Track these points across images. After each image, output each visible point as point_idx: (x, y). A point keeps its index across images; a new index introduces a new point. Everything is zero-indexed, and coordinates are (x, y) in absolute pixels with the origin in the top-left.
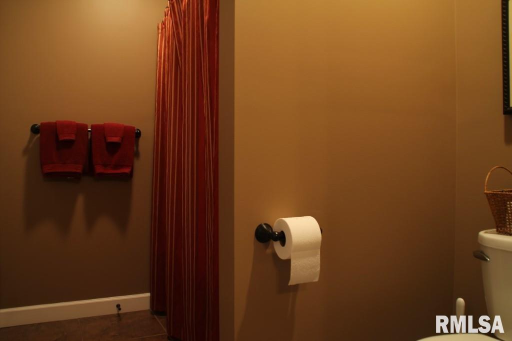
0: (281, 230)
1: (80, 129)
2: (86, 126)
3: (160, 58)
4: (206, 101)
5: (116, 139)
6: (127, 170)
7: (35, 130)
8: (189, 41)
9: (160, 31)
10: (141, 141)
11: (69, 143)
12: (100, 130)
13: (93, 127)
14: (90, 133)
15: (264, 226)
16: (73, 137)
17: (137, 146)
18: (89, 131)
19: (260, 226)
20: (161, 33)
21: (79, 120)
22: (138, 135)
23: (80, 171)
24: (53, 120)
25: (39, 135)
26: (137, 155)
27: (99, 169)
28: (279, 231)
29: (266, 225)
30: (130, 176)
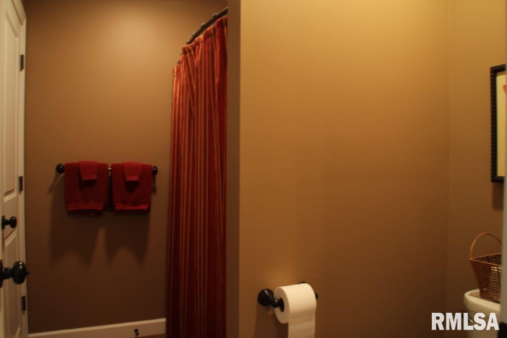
0: (281, 297)
1: (101, 168)
2: (106, 166)
3: (176, 100)
4: (216, 157)
5: (134, 178)
6: (144, 207)
7: (60, 169)
8: (201, 97)
9: (175, 74)
10: (158, 176)
11: (91, 183)
12: (119, 169)
13: (113, 166)
14: (110, 173)
15: (266, 291)
16: (94, 177)
17: (154, 182)
18: (109, 170)
19: (263, 291)
20: (177, 76)
21: (100, 160)
22: (155, 172)
23: (100, 208)
24: (76, 161)
25: (63, 174)
26: (154, 190)
27: (119, 206)
28: (279, 299)
29: (268, 290)
30: (148, 211)
